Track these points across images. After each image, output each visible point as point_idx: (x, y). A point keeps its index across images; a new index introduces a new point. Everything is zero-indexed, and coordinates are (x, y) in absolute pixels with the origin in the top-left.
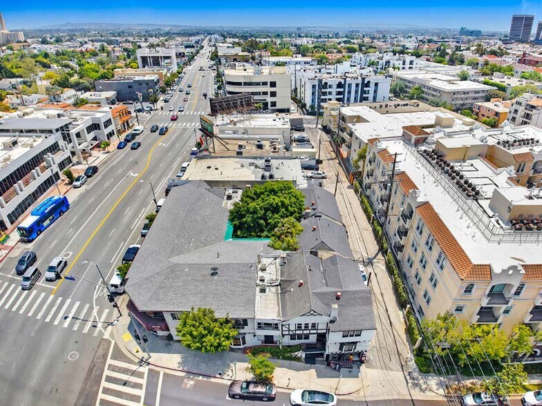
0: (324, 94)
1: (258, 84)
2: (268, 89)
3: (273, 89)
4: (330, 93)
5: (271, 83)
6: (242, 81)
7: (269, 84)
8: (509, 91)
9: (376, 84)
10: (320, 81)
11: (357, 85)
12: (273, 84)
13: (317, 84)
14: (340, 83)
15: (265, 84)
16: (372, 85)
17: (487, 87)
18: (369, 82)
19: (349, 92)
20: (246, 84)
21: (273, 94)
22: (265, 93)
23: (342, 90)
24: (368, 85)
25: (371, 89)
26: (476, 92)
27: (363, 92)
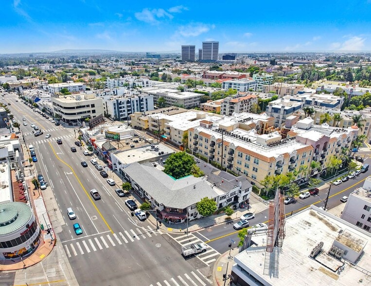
0: (121, 108)
1: (84, 106)
2: (91, 109)
3: (93, 109)
4: (123, 107)
5: (91, 105)
6: (75, 106)
7: (90, 106)
8: (210, 95)
9: (146, 100)
10: (117, 101)
11: (137, 101)
12: (93, 106)
13: (116, 103)
14: (128, 101)
15: (88, 106)
16: (144, 100)
17: (200, 95)
18: (142, 99)
19: (134, 106)
20: (78, 107)
21: (94, 111)
22: (89, 112)
23: (130, 104)
24: (142, 100)
25: (144, 102)
26: (195, 98)
27: (141, 104)
